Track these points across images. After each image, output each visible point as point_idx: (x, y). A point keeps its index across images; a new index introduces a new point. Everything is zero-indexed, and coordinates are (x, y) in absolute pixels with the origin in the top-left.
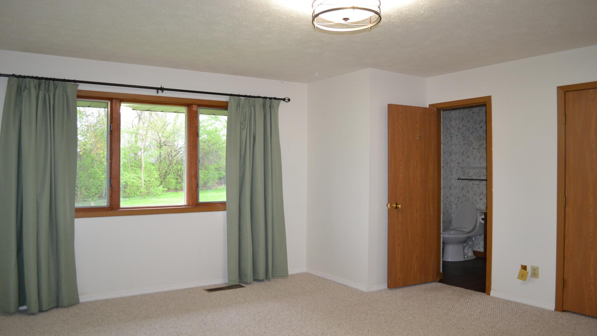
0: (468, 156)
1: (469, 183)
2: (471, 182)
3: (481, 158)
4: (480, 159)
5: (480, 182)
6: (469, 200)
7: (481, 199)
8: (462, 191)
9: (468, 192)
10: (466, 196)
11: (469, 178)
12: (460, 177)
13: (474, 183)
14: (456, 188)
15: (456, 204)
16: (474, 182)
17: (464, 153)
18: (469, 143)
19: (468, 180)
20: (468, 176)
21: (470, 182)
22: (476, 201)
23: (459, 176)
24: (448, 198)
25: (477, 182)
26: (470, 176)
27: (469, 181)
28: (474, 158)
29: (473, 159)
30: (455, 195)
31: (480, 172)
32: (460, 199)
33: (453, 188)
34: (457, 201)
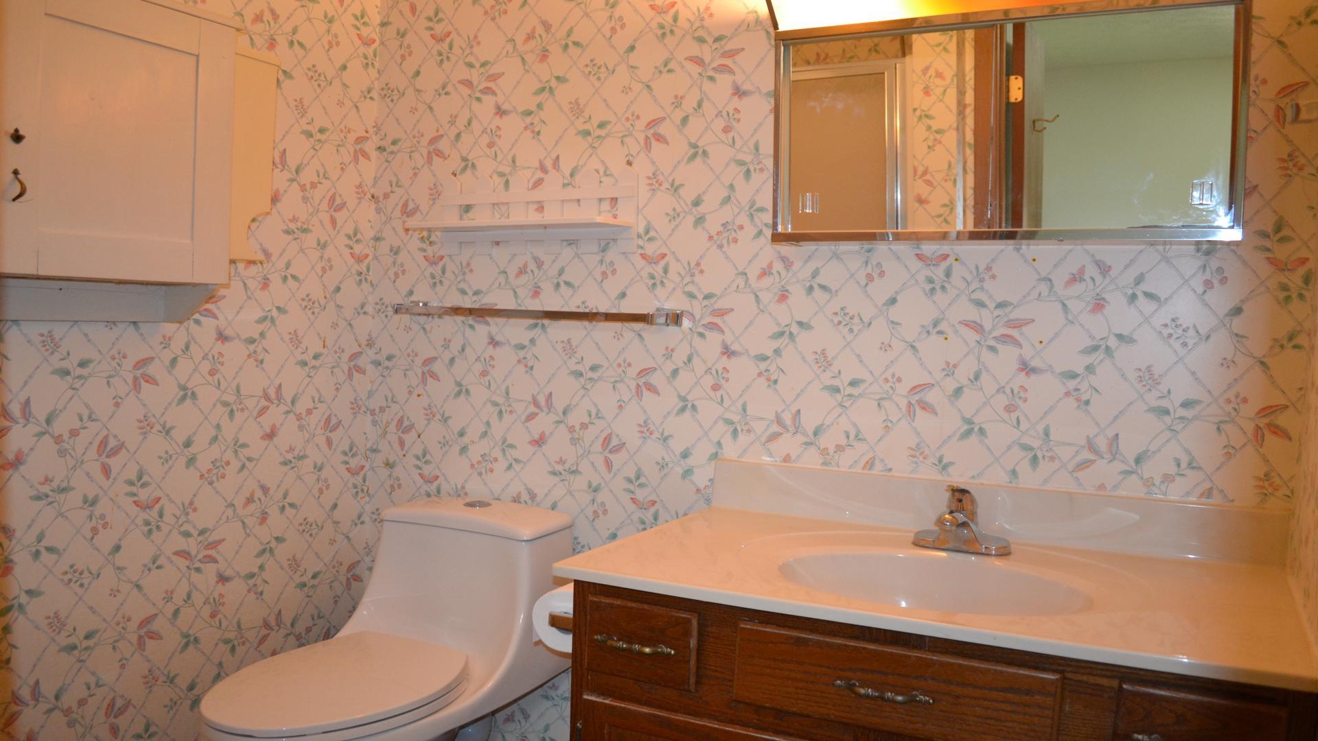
0: (465, 159)
1: (468, 332)
2: (482, 331)
3: (543, 169)
4: (539, 182)
5: (538, 331)
6: (466, 440)
7: (539, 442)
8: (424, 381)
9: (461, 390)
10: (445, 420)
11: (467, 303)
12: (413, 298)
13: (498, 338)
14: (387, 363)
15: (389, 465)
16: (496, 326)
17: (443, 145)
18: (474, 76)
19: (459, 319)
20: (464, 292)
21: (471, 327)
22: (510, 451)
23: (411, 293)
24: (340, 431)
25: (516, 331)
26: (476, 293)
27: (470, 320)
28: (502, 175)
29: (498, 180)
30: (382, 410)
31: (540, 264)
32: (413, 434)
33: (370, 368)
34: (396, 446)
